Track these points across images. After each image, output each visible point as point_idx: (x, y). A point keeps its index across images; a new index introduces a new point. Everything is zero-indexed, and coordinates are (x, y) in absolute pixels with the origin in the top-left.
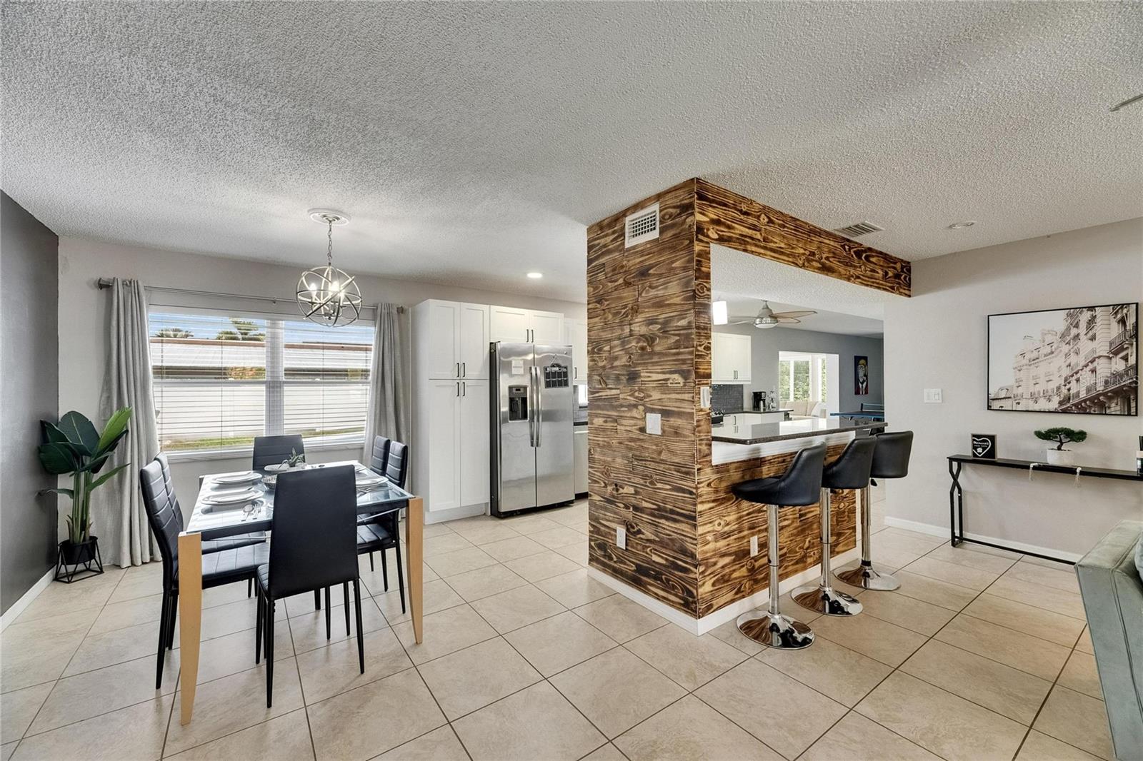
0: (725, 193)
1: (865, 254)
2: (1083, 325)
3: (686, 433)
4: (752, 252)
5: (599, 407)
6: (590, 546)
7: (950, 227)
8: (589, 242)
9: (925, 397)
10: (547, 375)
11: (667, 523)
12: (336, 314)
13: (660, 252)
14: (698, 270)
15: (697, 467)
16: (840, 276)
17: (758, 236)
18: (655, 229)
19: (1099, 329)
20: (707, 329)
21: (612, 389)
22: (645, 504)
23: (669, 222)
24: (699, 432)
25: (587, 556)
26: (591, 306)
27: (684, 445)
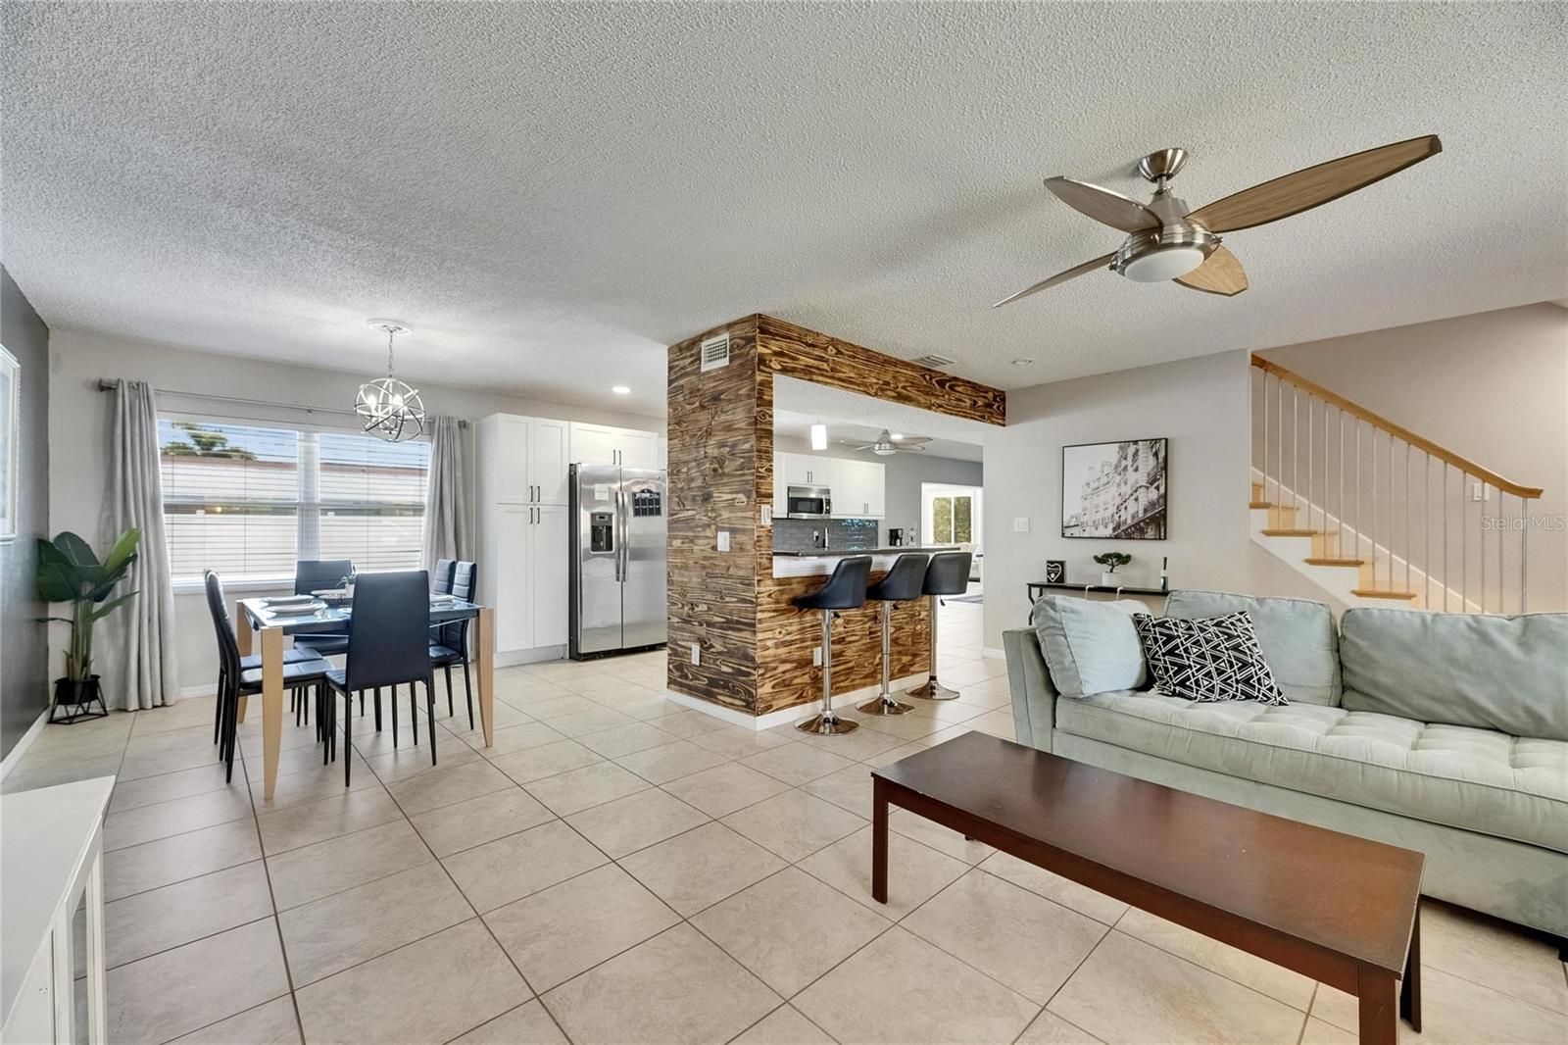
0: (789, 327)
1: (949, 383)
2: (1130, 457)
3: (749, 547)
4: (818, 382)
5: (677, 529)
6: (669, 670)
7: (1014, 362)
8: (670, 362)
9: (1016, 527)
10: (636, 502)
11: (734, 634)
12: (398, 429)
13: (730, 378)
14: (760, 398)
15: (757, 578)
16: (919, 404)
17: (825, 366)
18: (725, 356)
19: (1140, 462)
20: (768, 452)
21: (687, 510)
22: (717, 619)
23: (737, 352)
24: (759, 546)
25: (666, 680)
26: (670, 427)
27: (746, 559)
